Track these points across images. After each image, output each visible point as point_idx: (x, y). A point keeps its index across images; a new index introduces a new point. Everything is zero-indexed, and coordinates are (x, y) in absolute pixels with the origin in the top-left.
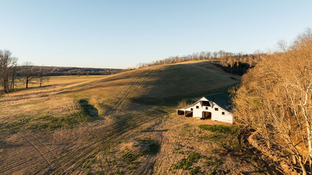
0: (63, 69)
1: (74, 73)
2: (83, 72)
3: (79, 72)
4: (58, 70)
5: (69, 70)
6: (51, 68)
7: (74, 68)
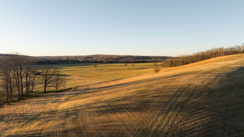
0: (120, 57)
1: (126, 61)
2: (133, 60)
3: (130, 60)
4: (116, 58)
5: (124, 58)
6: (112, 56)
7: (128, 57)
